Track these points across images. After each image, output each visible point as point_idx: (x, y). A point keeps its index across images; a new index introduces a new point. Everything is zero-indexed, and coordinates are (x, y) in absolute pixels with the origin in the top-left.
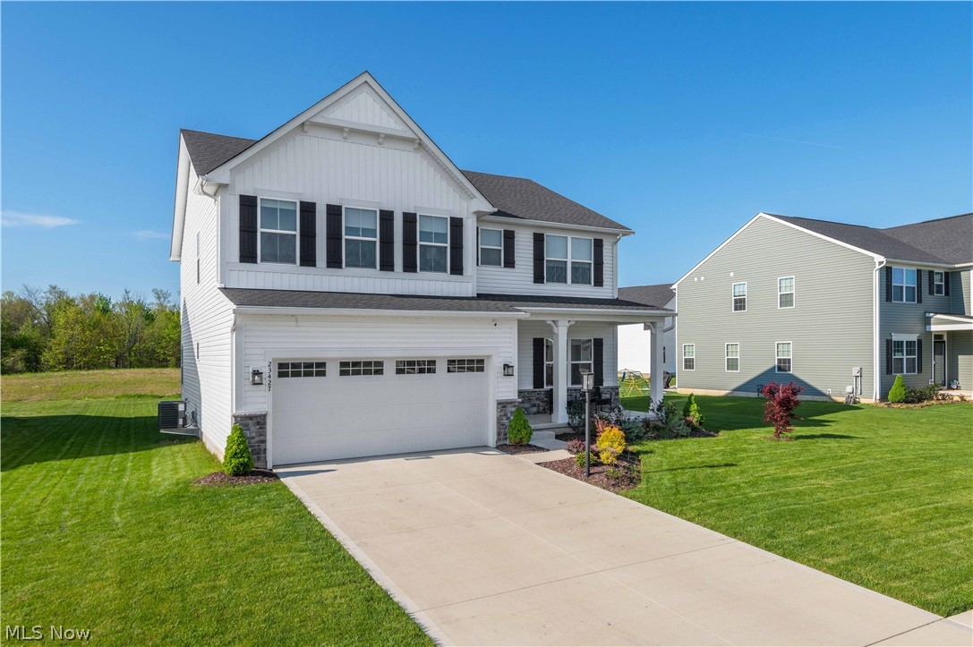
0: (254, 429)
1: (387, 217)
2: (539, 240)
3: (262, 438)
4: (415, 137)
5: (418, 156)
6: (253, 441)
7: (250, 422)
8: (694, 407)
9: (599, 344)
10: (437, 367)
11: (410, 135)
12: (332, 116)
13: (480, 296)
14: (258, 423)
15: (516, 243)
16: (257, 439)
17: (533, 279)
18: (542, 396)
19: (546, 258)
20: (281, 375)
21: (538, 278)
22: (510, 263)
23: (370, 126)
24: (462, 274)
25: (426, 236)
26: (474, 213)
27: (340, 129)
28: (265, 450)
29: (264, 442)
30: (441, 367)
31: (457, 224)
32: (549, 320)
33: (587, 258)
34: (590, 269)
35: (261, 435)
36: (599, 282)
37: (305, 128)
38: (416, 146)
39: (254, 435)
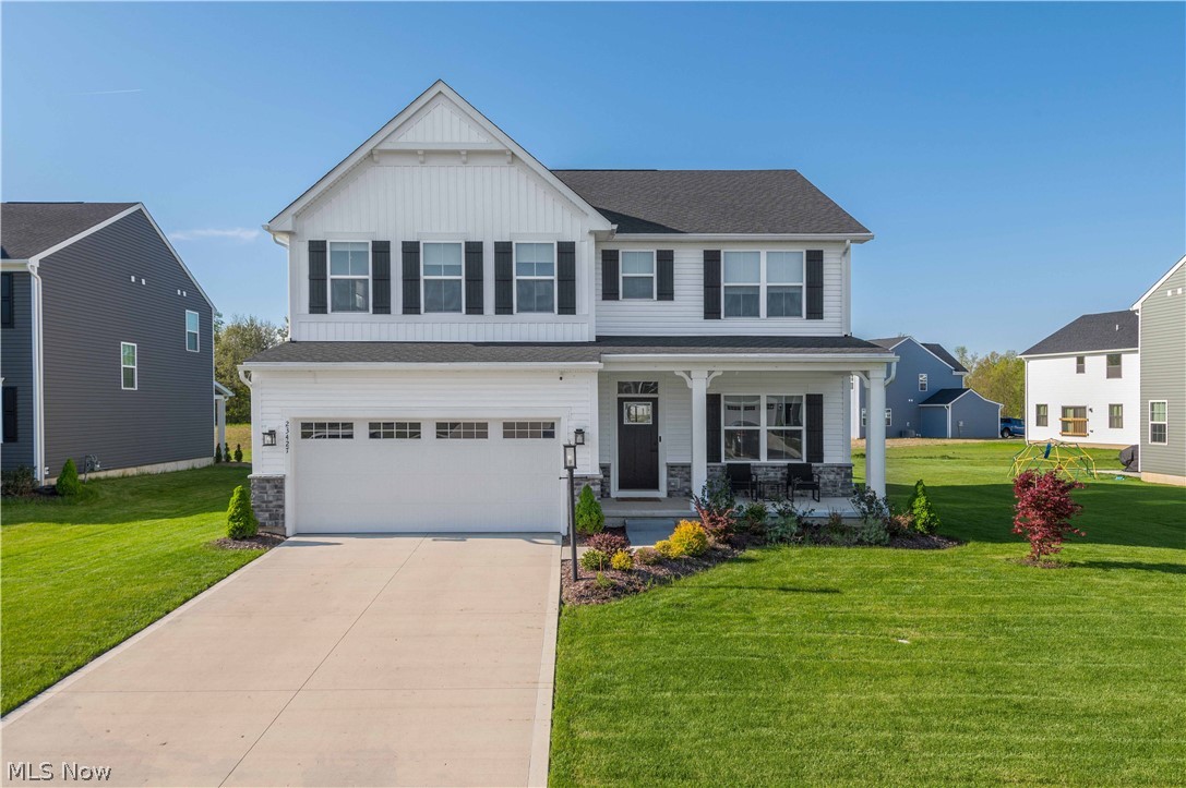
0: (272, 492)
1: (474, 250)
2: (712, 261)
3: (280, 503)
4: (504, 148)
5: (514, 170)
6: (271, 505)
7: (268, 485)
8: (920, 502)
9: (815, 402)
10: (489, 430)
11: (497, 147)
12: (402, 139)
13: (602, 341)
14: (276, 487)
15: (675, 266)
16: (275, 503)
17: (703, 314)
18: (718, 474)
19: (723, 284)
20: (305, 436)
21: (711, 311)
22: (666, 293)
23: (447, 143)
24: (574, 313)
25: (526, 268)
26: (591, 232)
27: (412, 153)
28: (283, 516)
29: (282, 507)
30: (495, 431)
31: (567, 251)
32: (679, 371)
33: (797, 279)
34: (801, 294)
35: (278, 500)
36: (815, 312)
37: (376, 158)
38: (509, 158)
39: (271, 498)
